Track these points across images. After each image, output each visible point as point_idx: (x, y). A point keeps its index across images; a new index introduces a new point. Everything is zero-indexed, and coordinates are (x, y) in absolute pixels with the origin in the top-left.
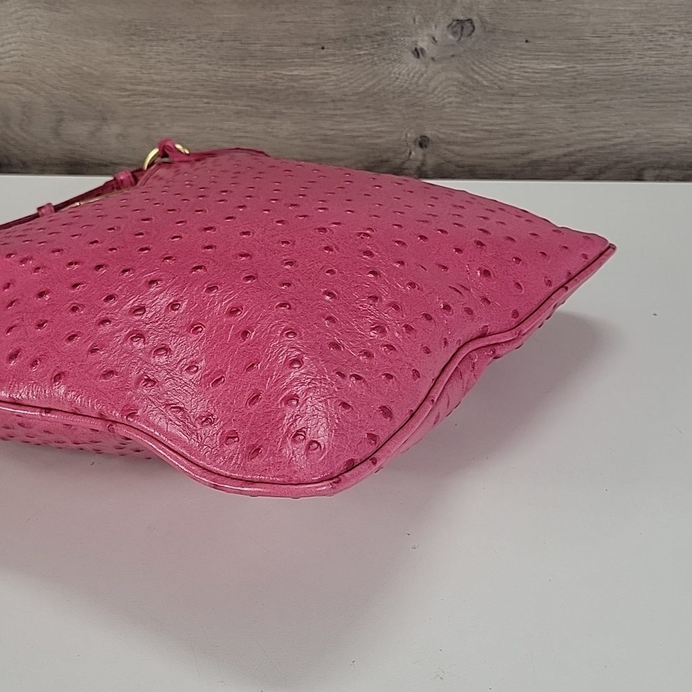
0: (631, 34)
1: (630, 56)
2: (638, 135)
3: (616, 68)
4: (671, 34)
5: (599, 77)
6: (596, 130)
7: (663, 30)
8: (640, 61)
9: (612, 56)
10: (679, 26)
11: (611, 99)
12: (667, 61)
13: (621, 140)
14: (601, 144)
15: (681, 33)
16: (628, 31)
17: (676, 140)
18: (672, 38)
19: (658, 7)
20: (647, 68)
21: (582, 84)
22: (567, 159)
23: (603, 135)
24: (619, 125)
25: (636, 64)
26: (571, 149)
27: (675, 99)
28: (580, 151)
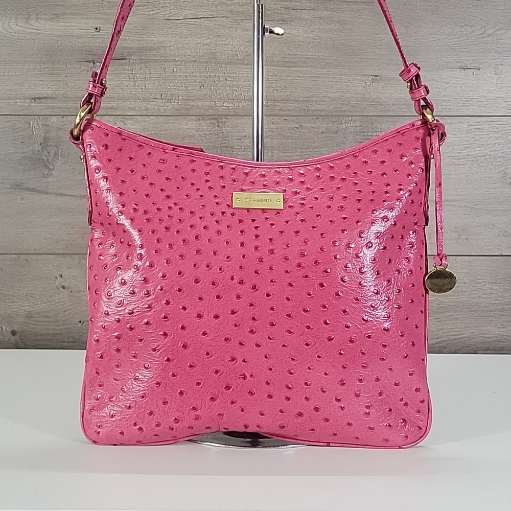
0: (464, 283)
1: (465, 294)
2: (472, 333)
3: (458, 300)
4: (483, 284)
5: (451, 304)
6: (451, 330)
7: (480, 281)
8: (470, 296)
9: (456, 294)
10: (487, 279)
11: (457, 315)
12: (483, 296)
13: (464, 336)
14: (455, 337)
15: (489, 283)
16: (463, 282)
17: (492, 335)
18: (484, 285)
19: (476, 270)
20: (474, 299)
21: (442, 307)
22: (437, 345)
23: (455, 333)
24: (462, 328)
25: (468, 298)
26: (439, 340)
27: (489, 315)
28: (444, 341)
